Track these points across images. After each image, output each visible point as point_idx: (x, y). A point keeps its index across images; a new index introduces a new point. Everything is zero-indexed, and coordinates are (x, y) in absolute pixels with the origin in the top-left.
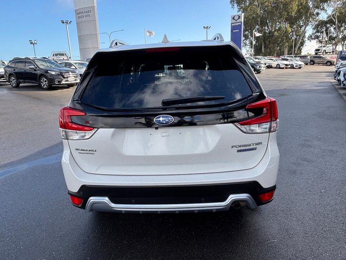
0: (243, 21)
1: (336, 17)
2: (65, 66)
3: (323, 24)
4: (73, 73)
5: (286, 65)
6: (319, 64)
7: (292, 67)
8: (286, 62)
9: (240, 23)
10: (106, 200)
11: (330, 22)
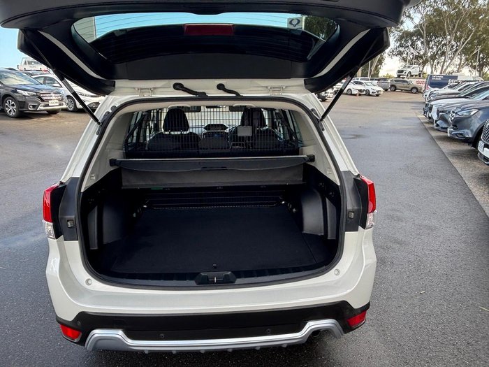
0: (303, 27)
1: (424, 28)
2: (44, 83)
3: (407, 36)
4: (57, 95)
5: (360, 91)
6: (402, 90)
7: (368, 94)
8: (360, 87)
10: (119, 334)
11: (418, 33)
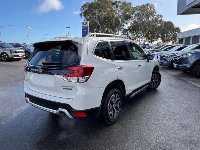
0: (88, 25)
9: (87, 27)
